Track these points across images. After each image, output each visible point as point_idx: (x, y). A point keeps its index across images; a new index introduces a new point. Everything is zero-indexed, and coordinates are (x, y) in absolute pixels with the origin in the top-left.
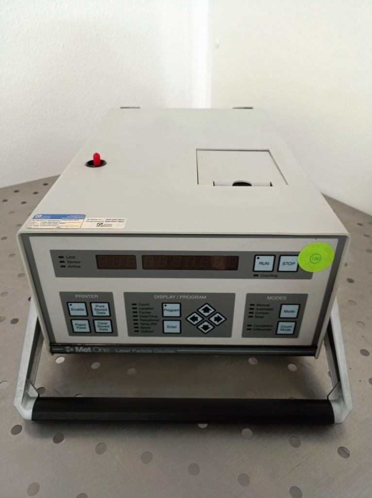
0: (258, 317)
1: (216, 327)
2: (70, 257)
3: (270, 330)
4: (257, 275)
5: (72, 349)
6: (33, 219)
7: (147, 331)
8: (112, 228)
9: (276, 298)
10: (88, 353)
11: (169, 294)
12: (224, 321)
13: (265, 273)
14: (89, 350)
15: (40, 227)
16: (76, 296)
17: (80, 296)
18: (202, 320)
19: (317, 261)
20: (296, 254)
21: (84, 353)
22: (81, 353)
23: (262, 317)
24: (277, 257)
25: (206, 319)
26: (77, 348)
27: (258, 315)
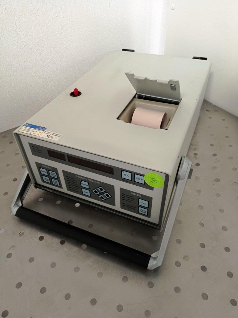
0: (127, 201)
1: (107, 199)
2: (37, 148)
3: (135, 209)
4: (124, 180)
5: (44, 188)
6: (24, 126)
7: (75, 191)
8: (52, 139)
9: (135, 194)
10: (51, 192)
11: (83, 177)
12: (110, 197)
13: (128, 180)
14: (51, 191)
15: (23, 131)
16: (42, 166)
17: (44, 166)
18: (99, 194)
19: (154, 182)
20: (143, 176)
21: (49, 191)
22: (47, 191)
23: (130, 202)
24: (133, 174)
25: (102, 194)
26: (46, 188)
27: (127, 200)
